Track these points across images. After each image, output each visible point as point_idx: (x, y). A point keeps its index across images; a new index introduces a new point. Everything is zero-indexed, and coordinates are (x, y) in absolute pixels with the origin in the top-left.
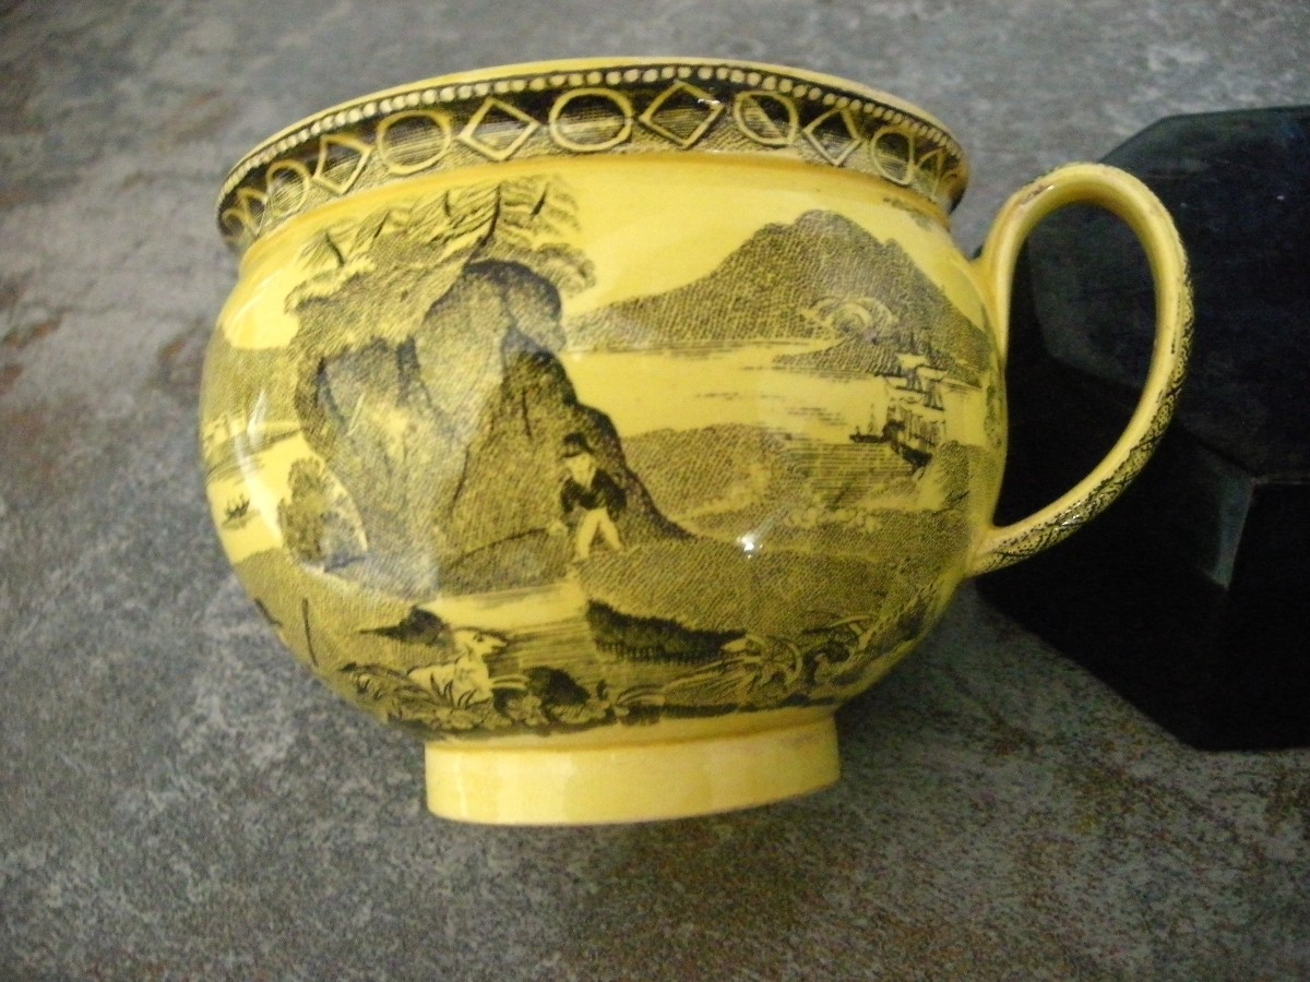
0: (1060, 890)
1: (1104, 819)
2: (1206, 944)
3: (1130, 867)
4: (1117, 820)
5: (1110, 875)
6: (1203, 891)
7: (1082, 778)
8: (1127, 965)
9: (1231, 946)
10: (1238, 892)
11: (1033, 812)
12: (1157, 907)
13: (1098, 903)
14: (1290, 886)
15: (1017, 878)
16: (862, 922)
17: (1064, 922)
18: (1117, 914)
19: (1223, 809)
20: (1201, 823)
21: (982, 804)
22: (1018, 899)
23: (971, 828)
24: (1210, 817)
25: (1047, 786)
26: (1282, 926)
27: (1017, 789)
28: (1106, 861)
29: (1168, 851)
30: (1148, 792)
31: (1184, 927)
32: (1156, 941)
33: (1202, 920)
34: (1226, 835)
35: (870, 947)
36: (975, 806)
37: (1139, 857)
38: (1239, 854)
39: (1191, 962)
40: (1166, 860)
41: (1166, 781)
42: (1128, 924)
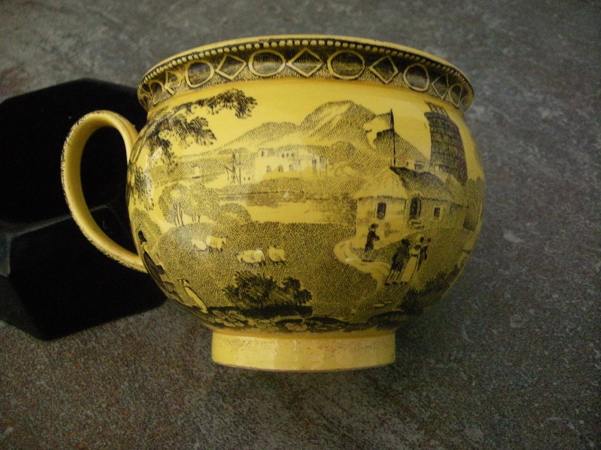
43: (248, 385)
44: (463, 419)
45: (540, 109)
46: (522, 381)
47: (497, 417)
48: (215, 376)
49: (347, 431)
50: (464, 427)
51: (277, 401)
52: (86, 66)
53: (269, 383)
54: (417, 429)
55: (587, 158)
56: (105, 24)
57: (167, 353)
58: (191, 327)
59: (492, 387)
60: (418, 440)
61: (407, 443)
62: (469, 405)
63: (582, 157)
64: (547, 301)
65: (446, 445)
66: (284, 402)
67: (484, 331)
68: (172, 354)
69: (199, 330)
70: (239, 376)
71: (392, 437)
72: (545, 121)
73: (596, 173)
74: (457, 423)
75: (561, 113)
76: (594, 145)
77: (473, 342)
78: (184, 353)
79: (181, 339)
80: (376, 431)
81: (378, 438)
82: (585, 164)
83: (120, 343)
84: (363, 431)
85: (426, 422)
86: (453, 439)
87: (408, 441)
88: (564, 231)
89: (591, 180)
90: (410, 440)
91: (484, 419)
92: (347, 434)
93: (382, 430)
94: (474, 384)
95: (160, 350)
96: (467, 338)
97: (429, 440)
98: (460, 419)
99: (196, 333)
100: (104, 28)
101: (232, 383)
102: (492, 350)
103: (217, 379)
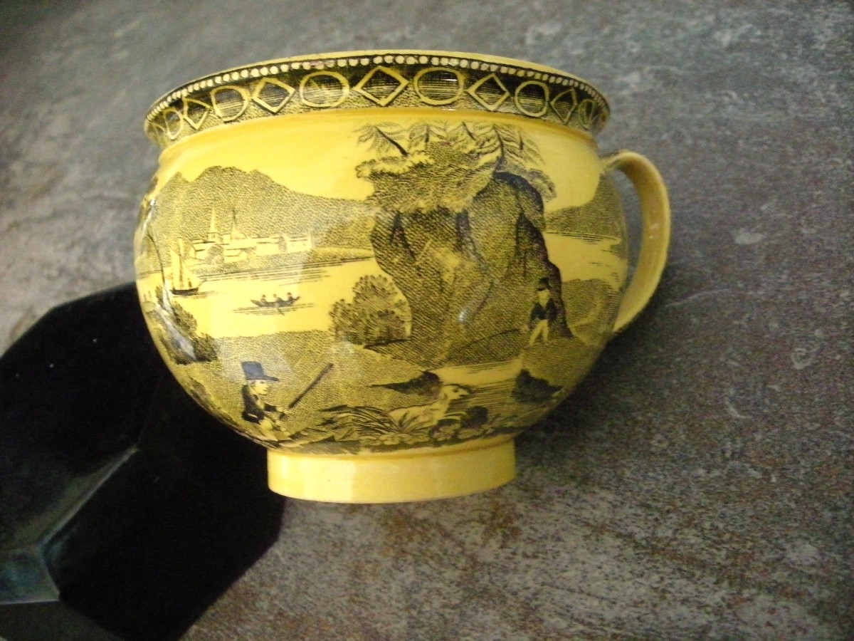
0: (368, 591)
1: (397, 546)
2: (437, 617)
3: (405, 574)
4: (404, 546)
5: (394, 579)
6: (440, 585)
7: (391, 522)
8: (393, 632)
9: (448, 616)
10: (458, 584)
11: (363, 546)
12: (414, 596)
13: (385, 598)
14: (487, 577)
15: (348, 586)
16: (271, 618)
17: (367, 609)
18: (393, 602)
19: (461, 534)
20: (448, 544)
21: (338, 545)
22: (346, 598)
23: (331, 558)
24: (453, 540)
25: (372, 529)
26: (477, 603)
27: (357, 533)
28: (394, 571)
29: (426, 563)
30: (423, 527)
31: (427, 608)
32: (411, 617)
33: (437, 602)
34: (459, 549)
35: (272, 631)
36: (335, 545)
37: (411, 567)
38: (463, 560)
39: (426, 629)
40: (425, 568)
41: (433, 520)
42: (398, 608)
43: (457, 617)
44: (777, 539)
45: (717, 35)
46: (844, 443)
47: (827, 515)
48: (409, 623)
49: (617, 628)
50: (784, 550)
51: (504, 625)
52: (106, 273)
53: (484, 602)
54: (717, 583)
55: (812, 71)
56: (111, 207)
57: (335, 618)
58: (354, 569)
59: (803, 471)
60: (723, 599)
61: (709, 609)
62: (779, 515)
63: (803, 73)
64: (834, 306)
65: (767, 588)
66: (514, 622)
67: (759, 393)
68: (341, 615)
69: (366, 568)
70: (441, 611)
71: (683, 609)
72: (730, 48)
73: (833, 87)
74: (772, 549)
75: (749, 26)
76: (813, 47)
77: (750, 417)
78: (356, 608)
79: (346, 590)
80: (657, 610)
81: (664, 619)
82: (812, 81)
83: (269, 630)
84: (638, 618)
85: (725, 567)
86: (775, 576)
87: (708, 606)
88: (819, 192)
89: (830, 100)
90: (711, 604)
91: (808, 525)
92: (618, 632)
93: (665, 605)
94: (774, 480)
95: (324, 618)
96: (738, 416)
97: (740, 593)
98: (774, 542)
99: (363, 573)
100: (111, 213)
101: (435, 624)
102: (782, 417)
103: (413, 627)
